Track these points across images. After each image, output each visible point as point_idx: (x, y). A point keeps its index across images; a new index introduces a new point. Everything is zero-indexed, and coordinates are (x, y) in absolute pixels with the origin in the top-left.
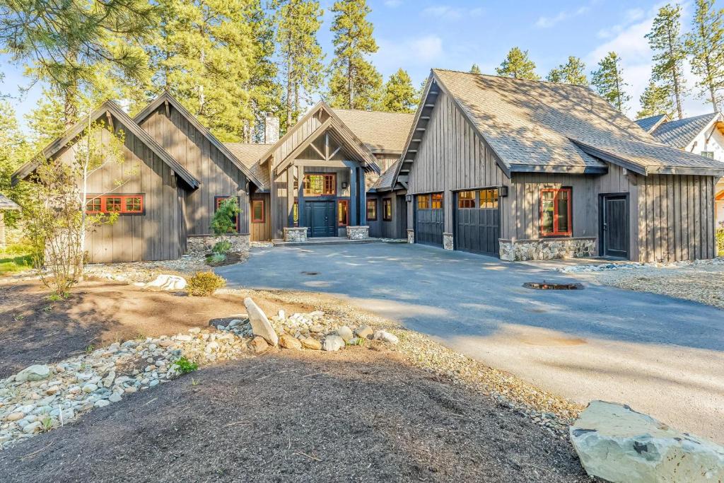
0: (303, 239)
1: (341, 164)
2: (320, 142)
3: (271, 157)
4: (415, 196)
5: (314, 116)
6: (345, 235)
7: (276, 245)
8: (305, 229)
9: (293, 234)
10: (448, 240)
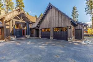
0: (15, 39)
1: (24, 22)
2: (19, 16)
3: (4, 18)
4: (41, 29)
5: (17, 10)
6: (25, 37)
7: (6, 41)
8: (15, 36)
9: (12, 38)
10: (52, 37)
